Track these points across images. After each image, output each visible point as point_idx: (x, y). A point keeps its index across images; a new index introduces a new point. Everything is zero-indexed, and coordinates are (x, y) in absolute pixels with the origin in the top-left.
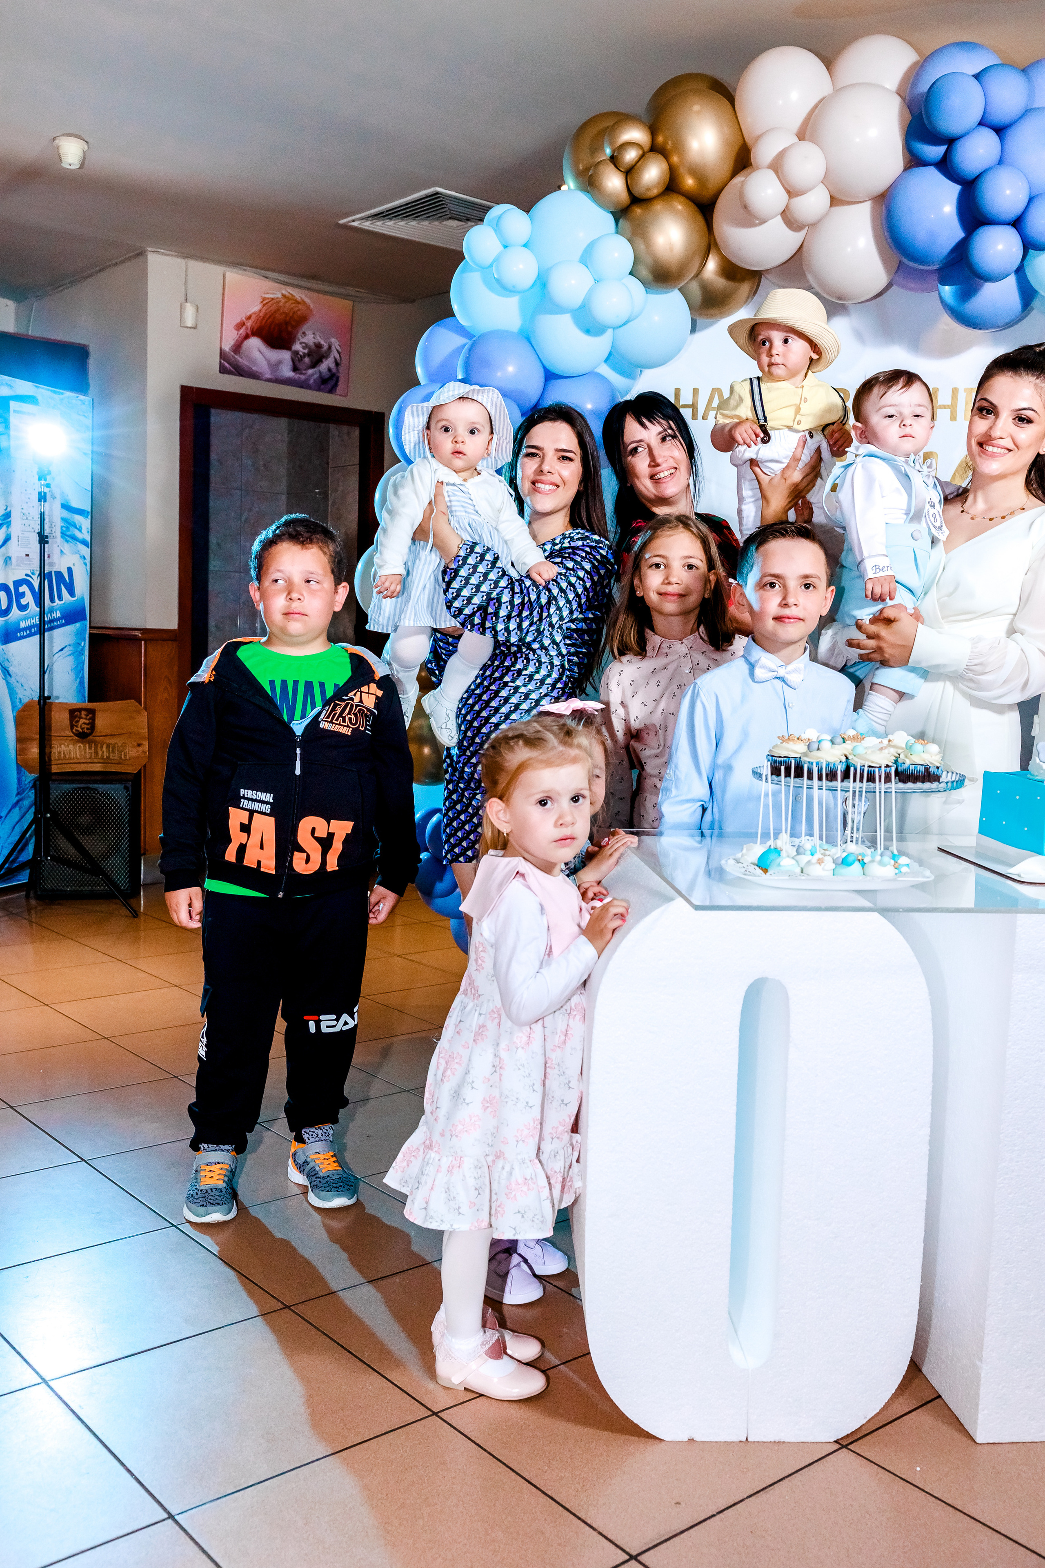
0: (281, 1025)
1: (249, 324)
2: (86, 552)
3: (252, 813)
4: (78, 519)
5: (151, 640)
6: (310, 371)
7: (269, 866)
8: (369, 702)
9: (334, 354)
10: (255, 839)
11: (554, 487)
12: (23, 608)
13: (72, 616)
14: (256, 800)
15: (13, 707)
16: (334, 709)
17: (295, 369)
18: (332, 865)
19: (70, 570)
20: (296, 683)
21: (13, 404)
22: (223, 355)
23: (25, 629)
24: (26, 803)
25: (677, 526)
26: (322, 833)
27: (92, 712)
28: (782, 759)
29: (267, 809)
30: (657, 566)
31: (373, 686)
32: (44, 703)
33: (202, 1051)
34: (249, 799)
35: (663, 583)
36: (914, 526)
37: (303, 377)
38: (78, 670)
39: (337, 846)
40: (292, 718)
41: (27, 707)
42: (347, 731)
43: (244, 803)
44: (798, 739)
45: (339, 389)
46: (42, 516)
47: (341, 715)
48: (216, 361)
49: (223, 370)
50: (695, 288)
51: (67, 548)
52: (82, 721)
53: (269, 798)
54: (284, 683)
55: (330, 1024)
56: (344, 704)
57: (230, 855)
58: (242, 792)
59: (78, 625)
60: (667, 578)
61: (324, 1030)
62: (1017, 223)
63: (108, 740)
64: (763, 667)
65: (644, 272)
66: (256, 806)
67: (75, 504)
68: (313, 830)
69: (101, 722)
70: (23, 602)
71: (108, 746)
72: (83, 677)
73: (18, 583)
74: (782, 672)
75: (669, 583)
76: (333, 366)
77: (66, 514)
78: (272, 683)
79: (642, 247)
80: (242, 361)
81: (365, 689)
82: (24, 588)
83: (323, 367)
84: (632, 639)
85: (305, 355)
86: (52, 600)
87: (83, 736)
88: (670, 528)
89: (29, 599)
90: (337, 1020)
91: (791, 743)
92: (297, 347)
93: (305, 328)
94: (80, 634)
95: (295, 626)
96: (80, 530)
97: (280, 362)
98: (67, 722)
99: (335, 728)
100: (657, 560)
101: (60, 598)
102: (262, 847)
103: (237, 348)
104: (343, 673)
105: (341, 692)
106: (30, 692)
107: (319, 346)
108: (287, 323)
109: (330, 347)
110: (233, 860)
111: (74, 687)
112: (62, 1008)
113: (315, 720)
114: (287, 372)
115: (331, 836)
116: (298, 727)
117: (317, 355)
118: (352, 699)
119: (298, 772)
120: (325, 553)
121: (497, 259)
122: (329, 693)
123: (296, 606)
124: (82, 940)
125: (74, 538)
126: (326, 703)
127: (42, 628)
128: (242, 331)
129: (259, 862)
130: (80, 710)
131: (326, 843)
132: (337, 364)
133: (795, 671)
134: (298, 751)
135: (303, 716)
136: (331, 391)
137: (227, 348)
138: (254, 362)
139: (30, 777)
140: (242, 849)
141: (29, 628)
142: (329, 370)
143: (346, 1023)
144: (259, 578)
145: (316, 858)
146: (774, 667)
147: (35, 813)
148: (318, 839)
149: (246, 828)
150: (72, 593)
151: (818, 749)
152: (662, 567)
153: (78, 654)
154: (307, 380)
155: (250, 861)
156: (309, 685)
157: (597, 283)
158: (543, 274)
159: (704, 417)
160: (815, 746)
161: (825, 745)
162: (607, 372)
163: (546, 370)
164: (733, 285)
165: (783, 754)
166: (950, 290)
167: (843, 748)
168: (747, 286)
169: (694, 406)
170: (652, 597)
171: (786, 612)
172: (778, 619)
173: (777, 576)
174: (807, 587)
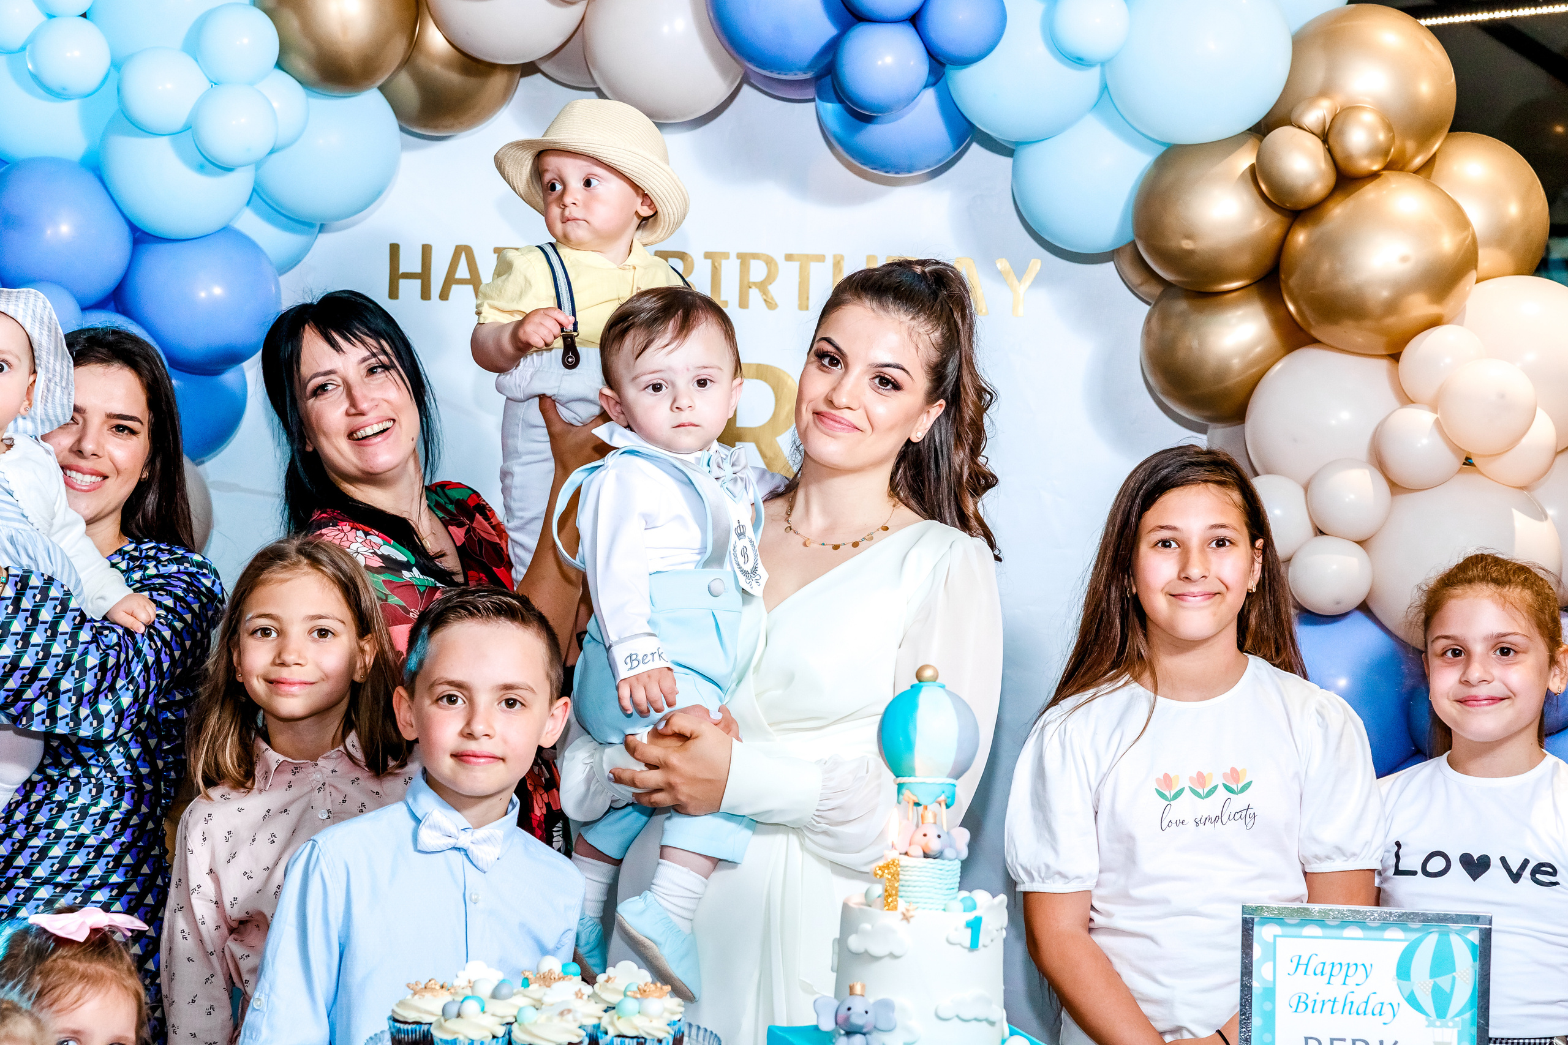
11: (99, 479)
25: (296, 564)
28: (410, 1027)
30: (265, 632)
35: (274, 664)
36: (713, 572)
44: (442, 987)
50: (406, 87)
60: (279, 655)
62: (915, 20)
64: (435, 827)
65: (301, 64)
74: (464, 840)
75: (283, 664)
79: (293, 23)
84: (229, 758)
88: (285, 567)
91: (428, 995)
100: (264, 622)
121: (32, 40)
133: (486, 840)
146: (453, 830)
151: (459, 1015)
152: (274, 634)
157: (215, 83)
158: (117, 65)
159: (444, 295)
160: (454, 1010)
161: (471, 1007)
162: (252, 224)
163: (134, 228)
164: (471, 82)
165: (412, 1016)
166: (830, 109)
167: (506, 1009)
168: (498, 81)
169: (424, 276)
170: (258, 687)
171: (472, 746)
172: (458, 756)
173: (459, 686)
174: (511, 703)
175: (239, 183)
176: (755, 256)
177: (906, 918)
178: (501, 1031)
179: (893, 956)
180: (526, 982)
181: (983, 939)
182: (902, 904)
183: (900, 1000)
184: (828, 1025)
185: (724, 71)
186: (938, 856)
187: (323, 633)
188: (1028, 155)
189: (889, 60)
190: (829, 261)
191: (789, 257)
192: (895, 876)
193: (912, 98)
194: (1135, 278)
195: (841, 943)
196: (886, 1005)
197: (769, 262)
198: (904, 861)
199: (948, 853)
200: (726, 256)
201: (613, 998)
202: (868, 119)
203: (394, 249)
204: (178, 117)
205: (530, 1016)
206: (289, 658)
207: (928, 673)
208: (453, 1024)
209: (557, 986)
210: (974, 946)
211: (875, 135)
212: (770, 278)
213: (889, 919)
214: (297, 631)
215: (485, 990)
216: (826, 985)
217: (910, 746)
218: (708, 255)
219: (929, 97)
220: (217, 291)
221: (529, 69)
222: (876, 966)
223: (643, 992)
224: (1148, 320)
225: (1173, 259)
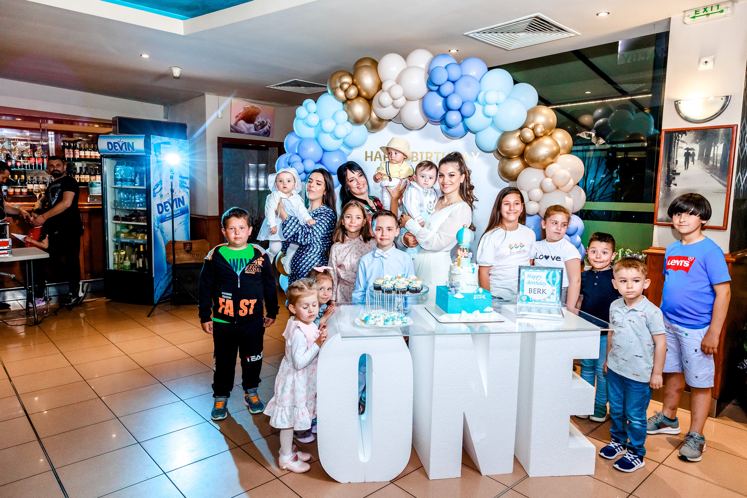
0: (239, 360)
1: (240, 116)
2: (188, 191)
3: (226, 299)
4: (185, 180)
5: (210, 220)
6: (261, 130)
7: (232, 314)
8: (260, 263)
9: (269, 124)
10: (227, 307)
12: (167, 211)
13: (183, 212)
14: (227, 295)
15: (165, 243)
16: (249, 267)
17: (256, 130)
18: (251, 312)
19: (183, 197)
20: (237, 260)
21: (162, 145)
22: (231, 127)
23: (168, 217)
24: (170, 273)
26: (247, 304)
27: (191, 244)
29: (230, 298)
30: (349, 217)
31: (261, 258)
32: (174, 242)
33: (215, 369)
34: (225, 295)
35: (350, 223)
37: (258, 132)
38: (186, 229)
39: (252, 307)
40: (236, 271)
41: (169, 242)
42: (254, 273)
43: (223, 296)
45: (270, 136)
46: (172, 183)
47: (251, 269)
48: (229, 129)
49: (231, 131)
50: (369, 124)
51: (181, 190)
52: (188, 247)
53: (231, 295)
54: (234, 260)
55: (254, 359)
56: (252, 265)
57: (220, 310)
58: (222, 293)
59: (186, 214)
60: (351, 221)
61: (252, 360)
62: (459, 110)
63: (196, 252)
64: (377, 253)
65: (351, 120)
66: (227, 297)
67: (184, 175)
68: (245, 303)
69: (194, 246)
70: (167, 209)
71: (197, 255)
72: (188, 231)
73: (165, 203)
74: (383, 254)
76: (268, 128)
77: (181, 179)
78: (230, 260)
79: (350, 113)
80: (238, 128)
81: (258, 259)
82: (167, 204)
83: (265, 129)
84: (340, 238)
85: (259, 125)
86: (177, 207)
87: (188, 252)
88: (353, 206)
89: (169, 208)
90: (256, 357)
92: (256, 123)
93: (258, 116)
94: (187, 217)
95: (238, 242)
96: (186, 184)
97: (250, 128)
98: (183, 247)
99: (250, 273)
100: (349, 215)
101: (180, 206)
102: (229, 309)
103: (236, 124)
104: (252, 255)
105: (251, 262)
106: (170, 238)
107: (263, 122)
108: (252, 115)
109: (267, 122)
110: (221, 312)
111: (185, 234)
112: (179, 346)
113: (244, 271)
114: (253, 131)
115: (250, 304)
116: (239, 273)
117: (263, 125)
118: (255, 264)
119: (239, 287)
120: (245, 219)
121: (306, 117)
122: (248, 262)
123: (238, 236)
124: (188, 321)
125: (184, 187)
126: (247, 265)
127: (173, 217)
128: (238, 118)
129: (229, 313)
130: (187, 243)
131: (249, 307)
132: (270, 127)
134: (239, 280)
135: (240, 270)
136: (268, 136)
137: (232, 124)
138: (241, 128)
139: (170, 266)
140: (223, 309)
141: (169, 217)
142: (267, 129)
143: (259, 358)
144: (225, 228)
145: (246, 311)
146: (380, 253)
147: (172, 279)
148: (246, 306)
149: (224, 304)
150: (184, 204)
153: (186, 224)
154: (260, 133)
155: (226, 312)
156: (241, 260)
157: (337, 124)
158: (320, 121)
159: (375, 160)
160: (385, 283)
161: (387, 282)
162: (343, 149)
163: (323, 149)
164: (380, 122)
165: (377, 283)
166: (444, 126)
167: (393, 282)
168: (384, 122)
169: (371, 157)
170: (347, 226)
171: (383, 237)
172: (381, 239)
173: (380, 227)
174: (389, 230)
175: (341, 141)
176: (429, 153)
177: (462, 268)
178: (393, 286)
179: (459, 274)
180: (396, 278)
181: (475, 271)
182: (461, 266)
183: (460, 282)
184: (448, 286)
185: (424, 120)
186: (467, 257)
187: (359, 218)
188: (479, 134)
189: (455, 117)
190: (442, 153)
191: (435, 153)
192: (460, 261)
193: (458, 124)
194: (497, 155)
195: (450, 272)
196: (458, 283)
197: (431, 154)
198: (461, 258)
199: (469, 257)
200: (424, 152)
201: (411, 281)
202: (450, 128)
203: (366, 152)
204: (331, 130)
205: (397, 284)
206: (353, 222)
207: (465, 226)
208: (384, 285)
209: (401, 279)
210: (473, 273)
211: (451, 131)
212: (431, 156)
213: (459, 268)
214: (354, 217)
215: (389, 279)
216: (447, 279)
217: (462, 238)
218: (420, 153)
219: (461, 124)
220: (337, 160)
221: (390, 120)
222: (456, 276)
223: (416, 280)
224: (499, 163)
225: (504, 152)
